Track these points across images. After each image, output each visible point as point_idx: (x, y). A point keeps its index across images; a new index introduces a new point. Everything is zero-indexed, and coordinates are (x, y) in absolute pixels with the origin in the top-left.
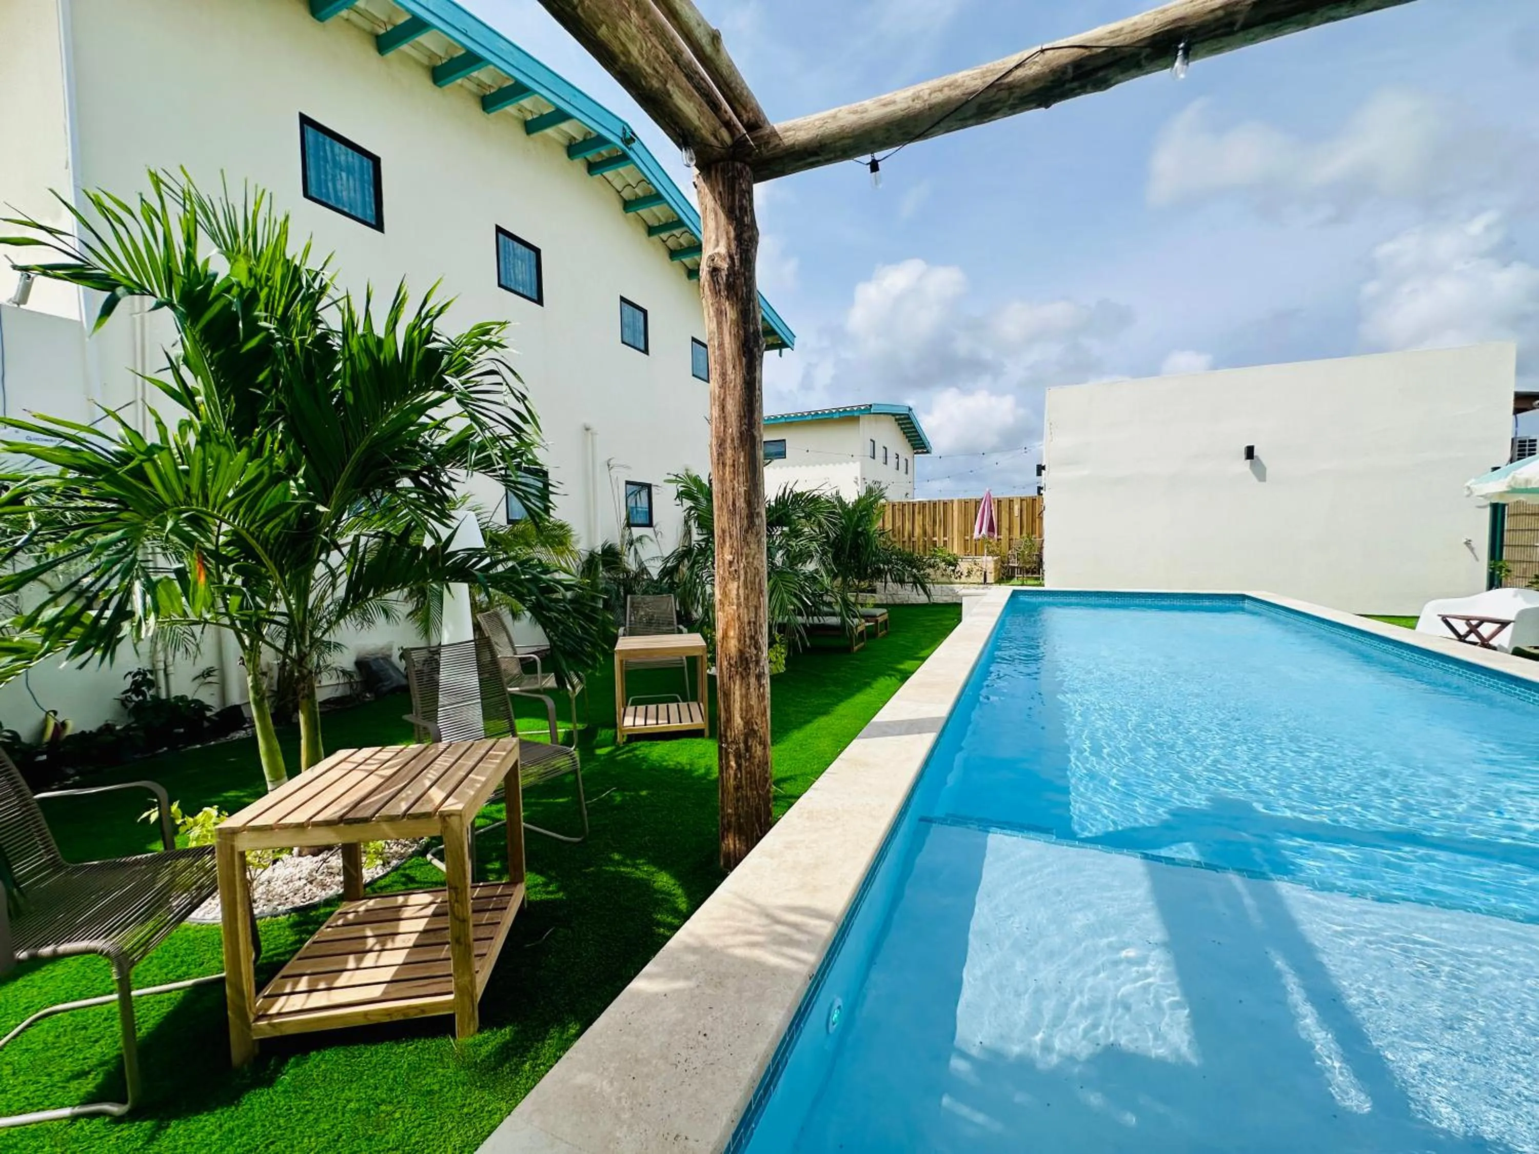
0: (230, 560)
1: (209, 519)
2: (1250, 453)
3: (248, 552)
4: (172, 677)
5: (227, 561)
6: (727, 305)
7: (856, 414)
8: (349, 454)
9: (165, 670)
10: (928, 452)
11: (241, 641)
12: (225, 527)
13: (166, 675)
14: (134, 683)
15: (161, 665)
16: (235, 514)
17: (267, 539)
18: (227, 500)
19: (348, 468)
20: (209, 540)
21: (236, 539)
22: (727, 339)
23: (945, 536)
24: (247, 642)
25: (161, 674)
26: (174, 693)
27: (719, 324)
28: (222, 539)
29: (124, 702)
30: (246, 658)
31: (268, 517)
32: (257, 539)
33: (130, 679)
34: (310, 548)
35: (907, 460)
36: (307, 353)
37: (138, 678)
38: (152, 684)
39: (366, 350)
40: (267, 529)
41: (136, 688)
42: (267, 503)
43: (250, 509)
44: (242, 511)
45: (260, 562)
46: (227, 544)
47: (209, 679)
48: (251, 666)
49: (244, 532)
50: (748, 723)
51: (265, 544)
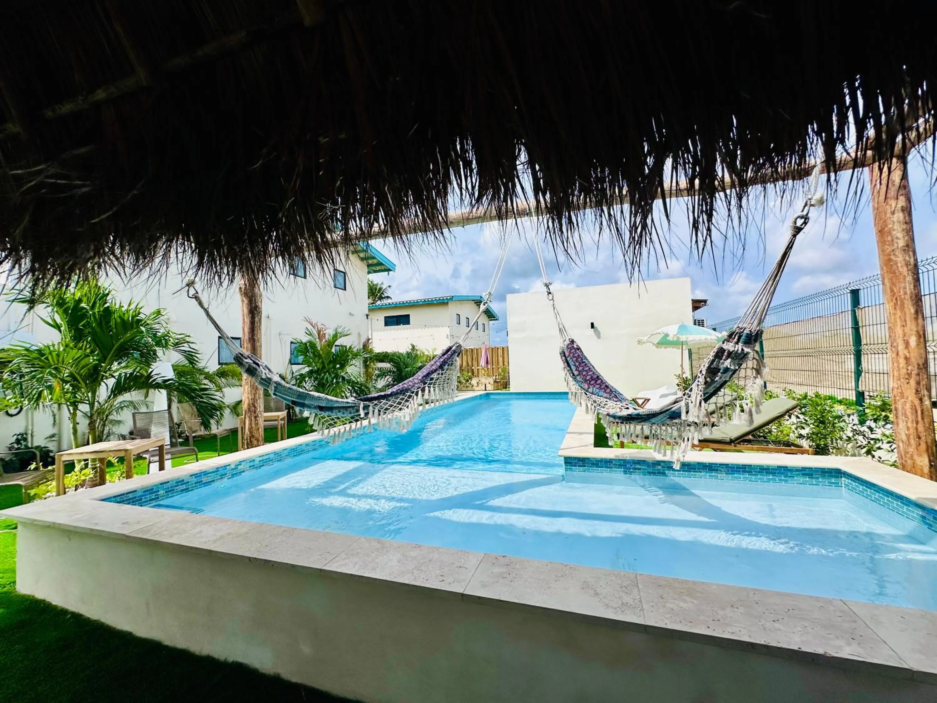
0: (68, 382)
1: (61, 368)
2: (592, 325)
3: (75, 379)
4: (35, 438)
5: (66, 382)
6: (244, 299)
7: (446, 301)
8: (113, 346)
9: (32, 434)
10: (497, 320)
11: (69, 410)
12: (67, 371)
13: (32, 436)
14: (17, 439)
15: (30, 432)
16: (72, 367)
17: (82, 375)
18: (70, 363)
19: (113, 351)
20: (60, 375)
21: (71, 375)
22: (245, 309)
23: (478, 366)
24: (72, 411)
25: (29, 436)
26: (35, 444)
27: (242, 304)
28: (66, 375)
29: (10, 449)
30: (71, 417)
31: (83, 368)
32: (78, 374)
33: (15, 437)
34: (97, 378)
35: (484, 324)
36: (101, 316)
37: (20, 437)
38: (25, 440)
39: (120, 317)
40: (82, 371)
41: (18, 441)
42: (83, 363)
43: (76, 365)
44: (74, 366)
45: (79, 383)
46: (67, 376)
47: (53, 439)
48: (72, 420)
49: (74, 373)
50: (251, 432)
51: (81, 376)
